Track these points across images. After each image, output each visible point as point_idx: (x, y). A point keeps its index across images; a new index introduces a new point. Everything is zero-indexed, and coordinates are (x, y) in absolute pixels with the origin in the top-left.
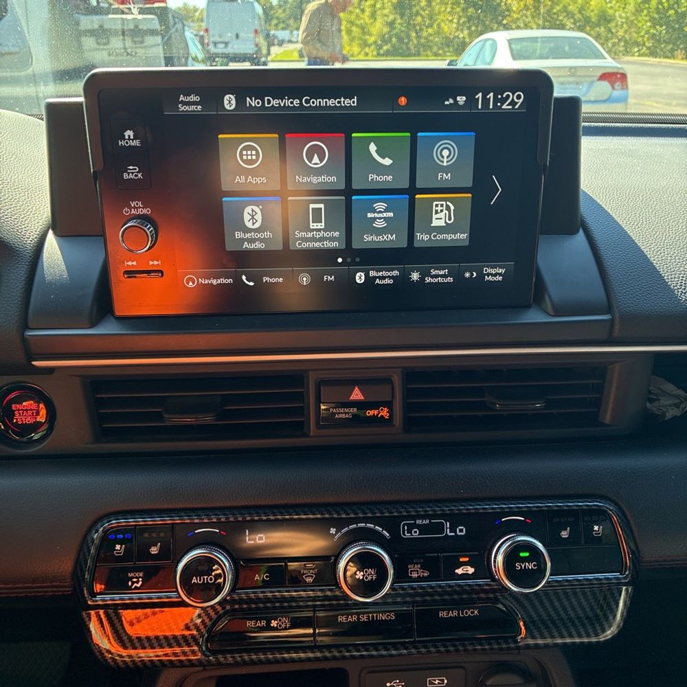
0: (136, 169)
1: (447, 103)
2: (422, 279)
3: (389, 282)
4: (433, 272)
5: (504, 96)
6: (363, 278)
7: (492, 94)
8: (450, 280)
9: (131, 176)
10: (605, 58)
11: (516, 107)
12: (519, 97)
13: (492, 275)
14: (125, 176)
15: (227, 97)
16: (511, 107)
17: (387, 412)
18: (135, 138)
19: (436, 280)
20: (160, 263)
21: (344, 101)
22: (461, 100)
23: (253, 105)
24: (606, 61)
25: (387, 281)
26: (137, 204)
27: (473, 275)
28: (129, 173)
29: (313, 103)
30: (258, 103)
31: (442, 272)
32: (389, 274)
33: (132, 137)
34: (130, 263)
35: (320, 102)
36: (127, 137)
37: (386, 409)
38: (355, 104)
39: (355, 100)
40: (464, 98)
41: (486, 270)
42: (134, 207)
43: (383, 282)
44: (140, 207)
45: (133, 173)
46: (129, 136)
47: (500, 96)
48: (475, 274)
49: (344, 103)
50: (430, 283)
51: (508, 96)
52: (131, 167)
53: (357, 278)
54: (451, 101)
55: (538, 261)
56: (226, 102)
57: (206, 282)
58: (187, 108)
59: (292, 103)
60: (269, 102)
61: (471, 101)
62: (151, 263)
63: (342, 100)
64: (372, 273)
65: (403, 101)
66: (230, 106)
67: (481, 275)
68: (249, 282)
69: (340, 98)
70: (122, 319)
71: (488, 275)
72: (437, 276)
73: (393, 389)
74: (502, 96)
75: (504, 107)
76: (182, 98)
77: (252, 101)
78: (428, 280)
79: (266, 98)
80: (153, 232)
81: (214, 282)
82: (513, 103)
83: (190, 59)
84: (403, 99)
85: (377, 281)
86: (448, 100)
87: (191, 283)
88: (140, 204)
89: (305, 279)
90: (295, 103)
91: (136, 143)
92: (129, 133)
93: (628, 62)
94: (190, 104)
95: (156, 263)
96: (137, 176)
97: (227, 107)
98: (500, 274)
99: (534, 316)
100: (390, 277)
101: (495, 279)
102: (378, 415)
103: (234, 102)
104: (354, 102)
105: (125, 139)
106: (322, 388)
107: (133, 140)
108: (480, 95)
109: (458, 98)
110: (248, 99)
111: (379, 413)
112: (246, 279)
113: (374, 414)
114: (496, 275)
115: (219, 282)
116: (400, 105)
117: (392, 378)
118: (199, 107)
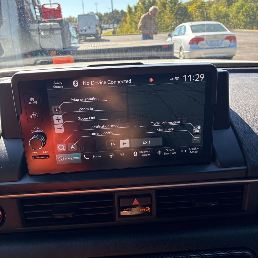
0: (36, 114)
1: (171, 80)
2: (163, 153)
3: (148, 155)
4: (167, 150)
5: (196, 76)
6: (137, 154)
7: (190, 75)
8: (175, 153)
9: (33, 117)
10: (227, 31)
11: (201, 80)
12: (202, 76)
13: (193, 151)
14: (31, 116)
15: (74, 82)
16: (199, 80)
17: (149, 209)
18: (35, 100)
19: (169, 154)
20: (48, 152)
21: (126, 81)
22: (177, 78)
23: (86, 84)
24: (227, 32)
25: (147, 155)
26: (37, 128)
27: (185, 151)
28: (32, 115)
29: (112, 82)
30: (88, 83)
31: (171, 150)
32: (148, 152)
33: (33, 100)
34: (35, 153)
35: (115, 82)
36: (31, 100)
37: (149, 208)
38: (131, 82)
39: (131, 81)
40: (178, 78)
41: (190, 149)
42: (36, 129)
43: (146, 155)
44: (38, 129)
45: (34, 115)
46: (32, 100)
47: (194, 76)
48: (186, 150)
49: (126, 82)
50: (166, 155)
51: (197, 76)
52: (33, 113)
53: (134, 154)
54: (173, 79)
55: (213, 143)
56: (74, 84)
57: (68, 159)
58: (57, 87)
59: (103, 83)
60: (93, 83)
61: (181, 79)
62: (44, 152)
63: (125, 81)
64: (140, 152)
65: (151, 80)
66: (76, 85)
67: (188, 151)
68: (87, 158)
69: (124, 80)
70: (32, 176)
71: (191, 151)
72: (169, 152)
73: (151, 199)
74: (195, 76)
75: (196, 80)
76: (54, 83)
77: (85, 83)
78: (165, 154)
79: (91, 81)
80: (44, 139)
81: (72, 159)
82: (200, 79)
83: (72, 37)
84: (151, 79)
85: (143, 155)
86: (171, 79)
87: (61, 160)
88: (38, 128)
89: (111, 155)
90: (104, 83)
91: (36, 103)
92: (32, 99)
93: (235, 32)
94: (58, 85)
95: (46, 152)
96: (36, 116)
97: (75, 86)
98: (197, 150)
99: (212, 168)
100: (148, 153)
101: (194, 152)
102: (145, 210)
103: (77, 83)
104: (130, 82)
105: (30, 101)
106: (120, 200)
107: (34, 102)
108: (185, 76)
109: (176, 78)
110: (83, 82)
111: (146, 209)
112: (86, 157)
113: (144, 210)
114: (195, 151)
115: (74, 158)
116: (150, 82)
117: (151, 194)
118: (62, 86)
